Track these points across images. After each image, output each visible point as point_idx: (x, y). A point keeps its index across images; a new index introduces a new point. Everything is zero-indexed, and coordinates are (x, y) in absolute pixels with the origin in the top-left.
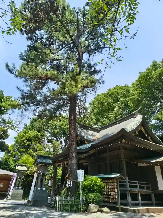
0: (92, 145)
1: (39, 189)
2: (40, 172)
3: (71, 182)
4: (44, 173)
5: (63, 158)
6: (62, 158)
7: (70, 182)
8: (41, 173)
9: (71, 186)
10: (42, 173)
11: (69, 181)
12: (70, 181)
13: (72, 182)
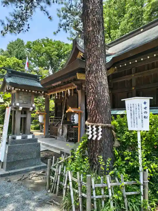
0: (113, 58)
1: (19, 138)
2: (18, 104)
3: (100, 127)
4: (26, 107)
5: (60, 82)
6: (57, 83)
7: (95, 129)
8: (18, 108)
9: (99, 139)
10: (21, 108)
11: (94, 127)
12: (97, 127)
13: (100, 129)
